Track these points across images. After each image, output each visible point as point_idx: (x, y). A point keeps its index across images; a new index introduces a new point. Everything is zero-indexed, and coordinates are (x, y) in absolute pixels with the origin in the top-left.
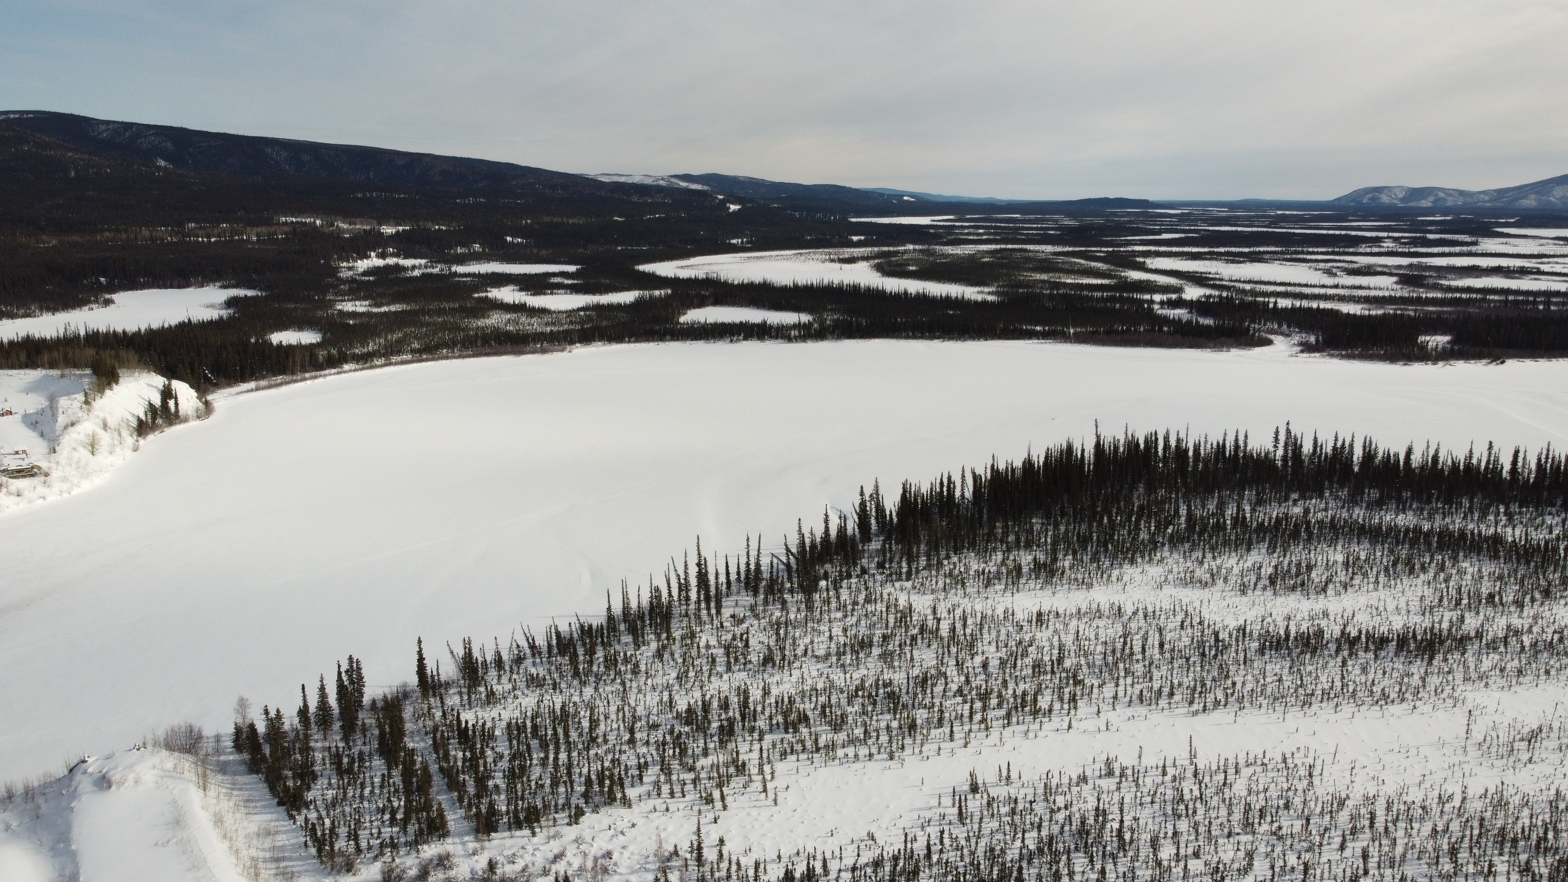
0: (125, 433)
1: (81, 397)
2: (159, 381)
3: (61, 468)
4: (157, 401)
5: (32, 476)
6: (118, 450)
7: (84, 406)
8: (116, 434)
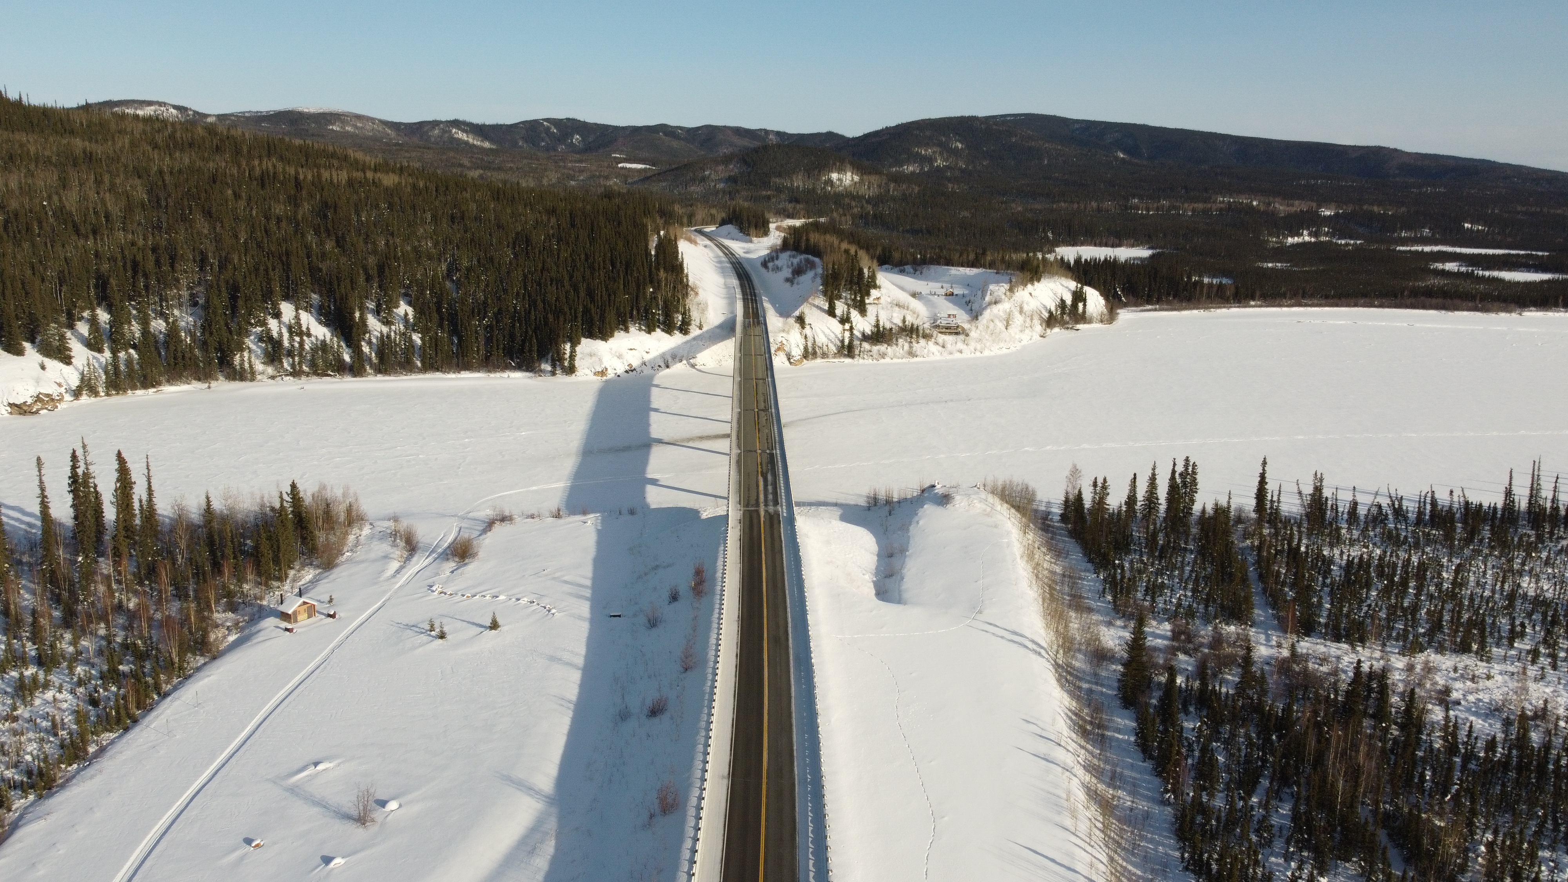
0: (1037, 322)
1: (1007, 286)
2: (1073, 285)
3: (978, 331)
4: (1069, 301)
5: (957, 334)
6: (1027, 331)
7: (1008, 293)
8: (1028, 320)
